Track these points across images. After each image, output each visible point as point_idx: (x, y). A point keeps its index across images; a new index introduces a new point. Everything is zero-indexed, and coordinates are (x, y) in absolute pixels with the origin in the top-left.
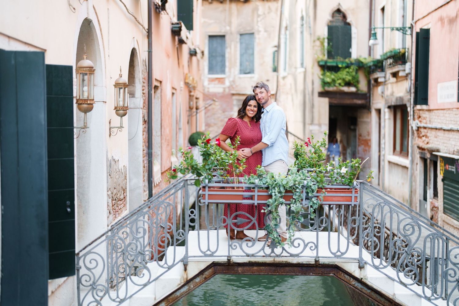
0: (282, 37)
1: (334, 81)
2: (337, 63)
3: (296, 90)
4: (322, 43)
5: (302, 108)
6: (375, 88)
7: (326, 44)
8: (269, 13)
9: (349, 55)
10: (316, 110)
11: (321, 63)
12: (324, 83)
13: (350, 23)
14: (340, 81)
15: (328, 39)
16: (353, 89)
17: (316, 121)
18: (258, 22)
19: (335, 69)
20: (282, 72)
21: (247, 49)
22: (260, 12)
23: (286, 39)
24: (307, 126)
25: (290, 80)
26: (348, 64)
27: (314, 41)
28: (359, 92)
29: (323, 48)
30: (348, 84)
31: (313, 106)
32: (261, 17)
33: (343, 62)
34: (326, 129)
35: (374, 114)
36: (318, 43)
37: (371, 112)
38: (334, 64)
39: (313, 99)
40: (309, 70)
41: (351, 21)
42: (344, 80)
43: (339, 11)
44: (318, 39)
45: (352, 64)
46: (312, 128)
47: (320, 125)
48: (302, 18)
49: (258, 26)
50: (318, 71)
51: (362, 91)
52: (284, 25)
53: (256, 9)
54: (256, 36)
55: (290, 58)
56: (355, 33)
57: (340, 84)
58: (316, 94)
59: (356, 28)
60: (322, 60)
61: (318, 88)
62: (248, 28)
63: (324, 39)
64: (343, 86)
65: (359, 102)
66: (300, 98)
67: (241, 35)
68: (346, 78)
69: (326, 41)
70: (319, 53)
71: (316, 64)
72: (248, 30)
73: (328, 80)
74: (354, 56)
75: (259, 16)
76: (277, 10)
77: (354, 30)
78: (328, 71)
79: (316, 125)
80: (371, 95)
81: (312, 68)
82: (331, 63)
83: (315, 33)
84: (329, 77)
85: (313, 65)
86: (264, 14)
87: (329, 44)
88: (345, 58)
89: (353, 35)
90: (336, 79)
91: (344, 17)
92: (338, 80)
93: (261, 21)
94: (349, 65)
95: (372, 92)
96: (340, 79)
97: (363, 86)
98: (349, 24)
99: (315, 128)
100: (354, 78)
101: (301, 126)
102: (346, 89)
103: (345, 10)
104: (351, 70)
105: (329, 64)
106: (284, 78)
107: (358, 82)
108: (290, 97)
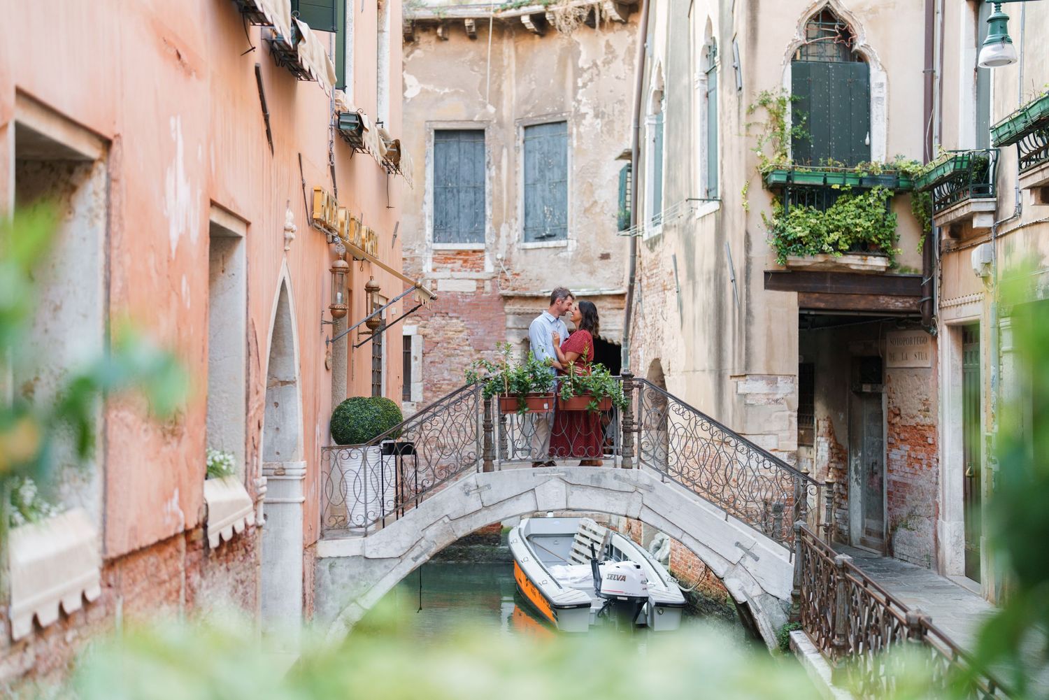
0: (648, 122)
1: (816, 234)
2: (825, 181)
3: (691, 275)
4: (777, 117)
5: (711, 328)
6: (953, 258)
7: (788, 120)
8: (607, 63)
9: (865, 152)
10: (758, 331)
11: (774, 178)
12: (787, 243)
13: (864, 50)
14: (835, 236)
15: (794, 103)
16: (877, 263)
17: (759, 367)
18: (576, 89)
19: (820, 197)
20: (647, 229)
21: (545, 167)
22: (583, 62)
23: (659, 127)
24: (729, 384)
25: (672, 246)
26: (861, 180)
27: (751, 111)
28: (896, 272)
29: (778, 130)
30: (862, 246)
31: (748, 317)
32: (586, 76)
33: (844, 175)
34: (789, 389)
35: (947, 344)
36: (763, 116)
37: (935, 338)
38: (820, 182)
39: (748, 296)
40: (735, 201)
41: (866, 46)
42: (848, 230)
43: (826, 16)
44: (764, 104)
45: (874, 179)
46: (744, 387)
47: (771, 378)
48: (710, 51)
49: (579, 102)
50: (763, 204)
51: (907, 269)
52: (652, 85)
53: (571, 51)
54: (572, 128)
55: (672, 180)
56: (881, 85)
57: (835, 244)
58: (758, 280)
59: (884, 69)
60: (777, 168)
61: (765, 257)
62: (549, 109)
63: (782, 102)
64: (844, 253)
65: (897, 304)
66: (705, 294)
67: (526, 128)
68: (856, 225)
69: (789, 107)
70: (767, 146)
71: (758, 183)
72: (549, 111)
73: (799, 231)
74: (879, 156)
75: (578, 72)
76: (630, 52)
77: (877, 76)
78: (795, 204)
79: (761, 376)
80: (937, 282)
81: (746, 196)
82: (807, 177)
83: (752, 83)
84: (802, 222)
85: (749, 186)
86: (595, 65)
87: (796, 118)
88: (853, 164)
89: (874, 93)
90: (824, 229)
91: (846, 34)
92: (828, 232)
93: (585, 85)
94: (865, 184)
95: (937, 273)
96: (837, 228)
97: (909, 253)
98: (861, 58)
99: (756, 387)
100: (881, 224)
101: (709, 382)
102: (854, 262)
103: (850, 13)
104: (871, 200)
105: (798, 181)
106: (653, 243)
107: (893, 238)
108: (672, 298)
